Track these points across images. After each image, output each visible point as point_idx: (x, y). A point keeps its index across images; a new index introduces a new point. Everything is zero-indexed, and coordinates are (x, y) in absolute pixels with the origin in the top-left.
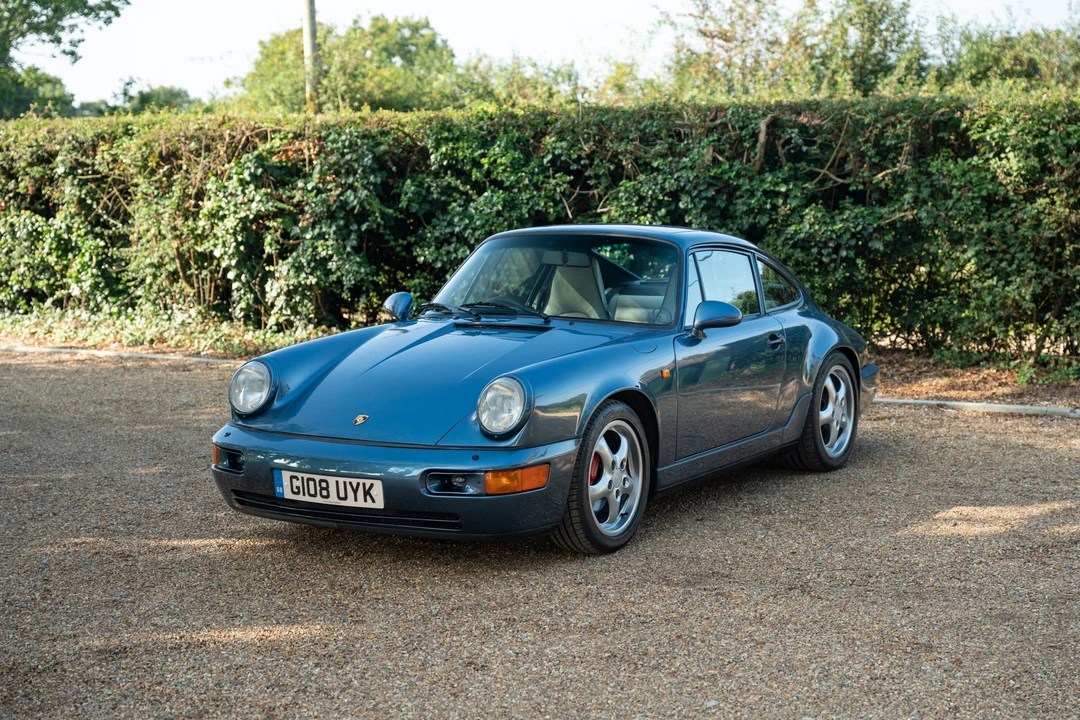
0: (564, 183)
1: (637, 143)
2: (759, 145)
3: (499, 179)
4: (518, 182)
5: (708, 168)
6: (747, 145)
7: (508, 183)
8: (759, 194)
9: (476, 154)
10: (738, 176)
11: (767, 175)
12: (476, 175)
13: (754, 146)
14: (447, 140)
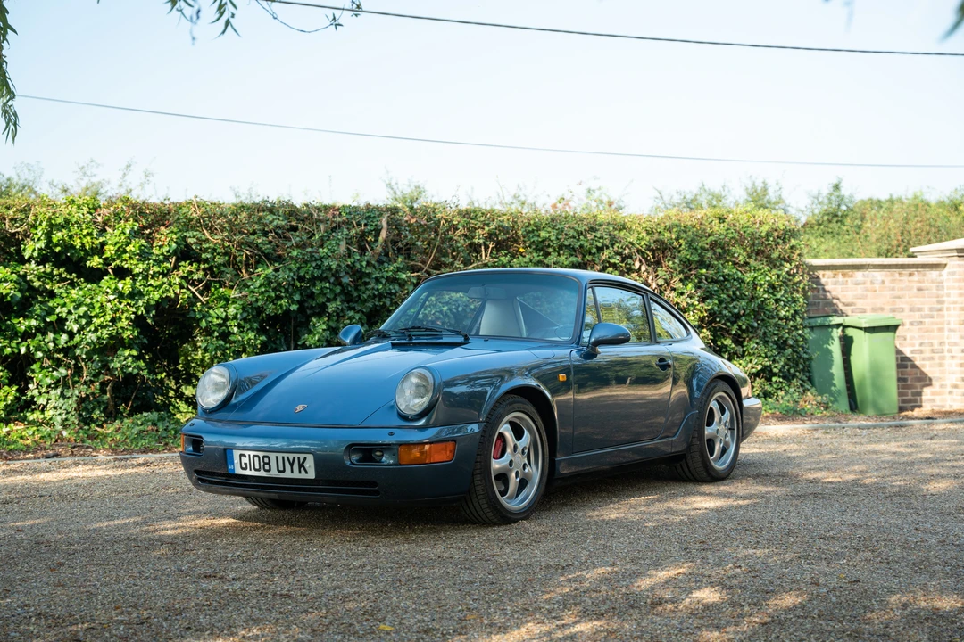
0: (198, 270)
1: (273, 234)
2: (381, 239)
3: (126, 266)
4: (147, 270)
5: (344, 257)
6: (370, 238)
7: (137, 271)
8: (384, 281)
9: (97, 242)
10: (368, 264)
11: (386, 265)
12: (95, 262)
13: (376, 241)
14: (61, 227)
